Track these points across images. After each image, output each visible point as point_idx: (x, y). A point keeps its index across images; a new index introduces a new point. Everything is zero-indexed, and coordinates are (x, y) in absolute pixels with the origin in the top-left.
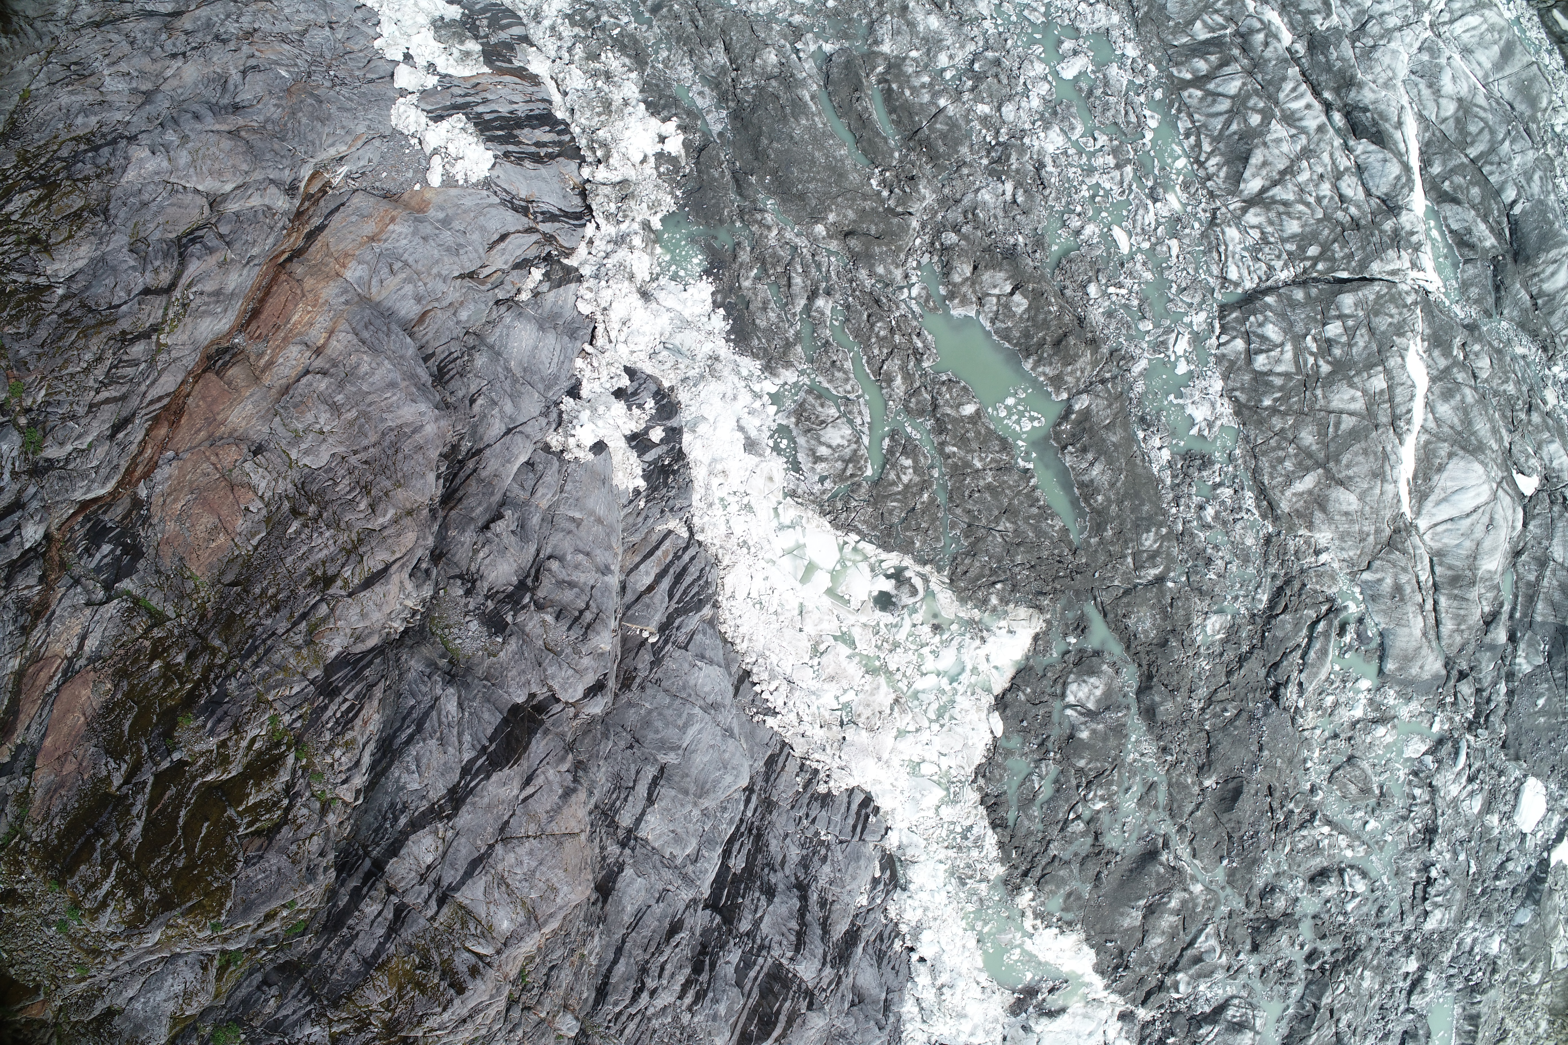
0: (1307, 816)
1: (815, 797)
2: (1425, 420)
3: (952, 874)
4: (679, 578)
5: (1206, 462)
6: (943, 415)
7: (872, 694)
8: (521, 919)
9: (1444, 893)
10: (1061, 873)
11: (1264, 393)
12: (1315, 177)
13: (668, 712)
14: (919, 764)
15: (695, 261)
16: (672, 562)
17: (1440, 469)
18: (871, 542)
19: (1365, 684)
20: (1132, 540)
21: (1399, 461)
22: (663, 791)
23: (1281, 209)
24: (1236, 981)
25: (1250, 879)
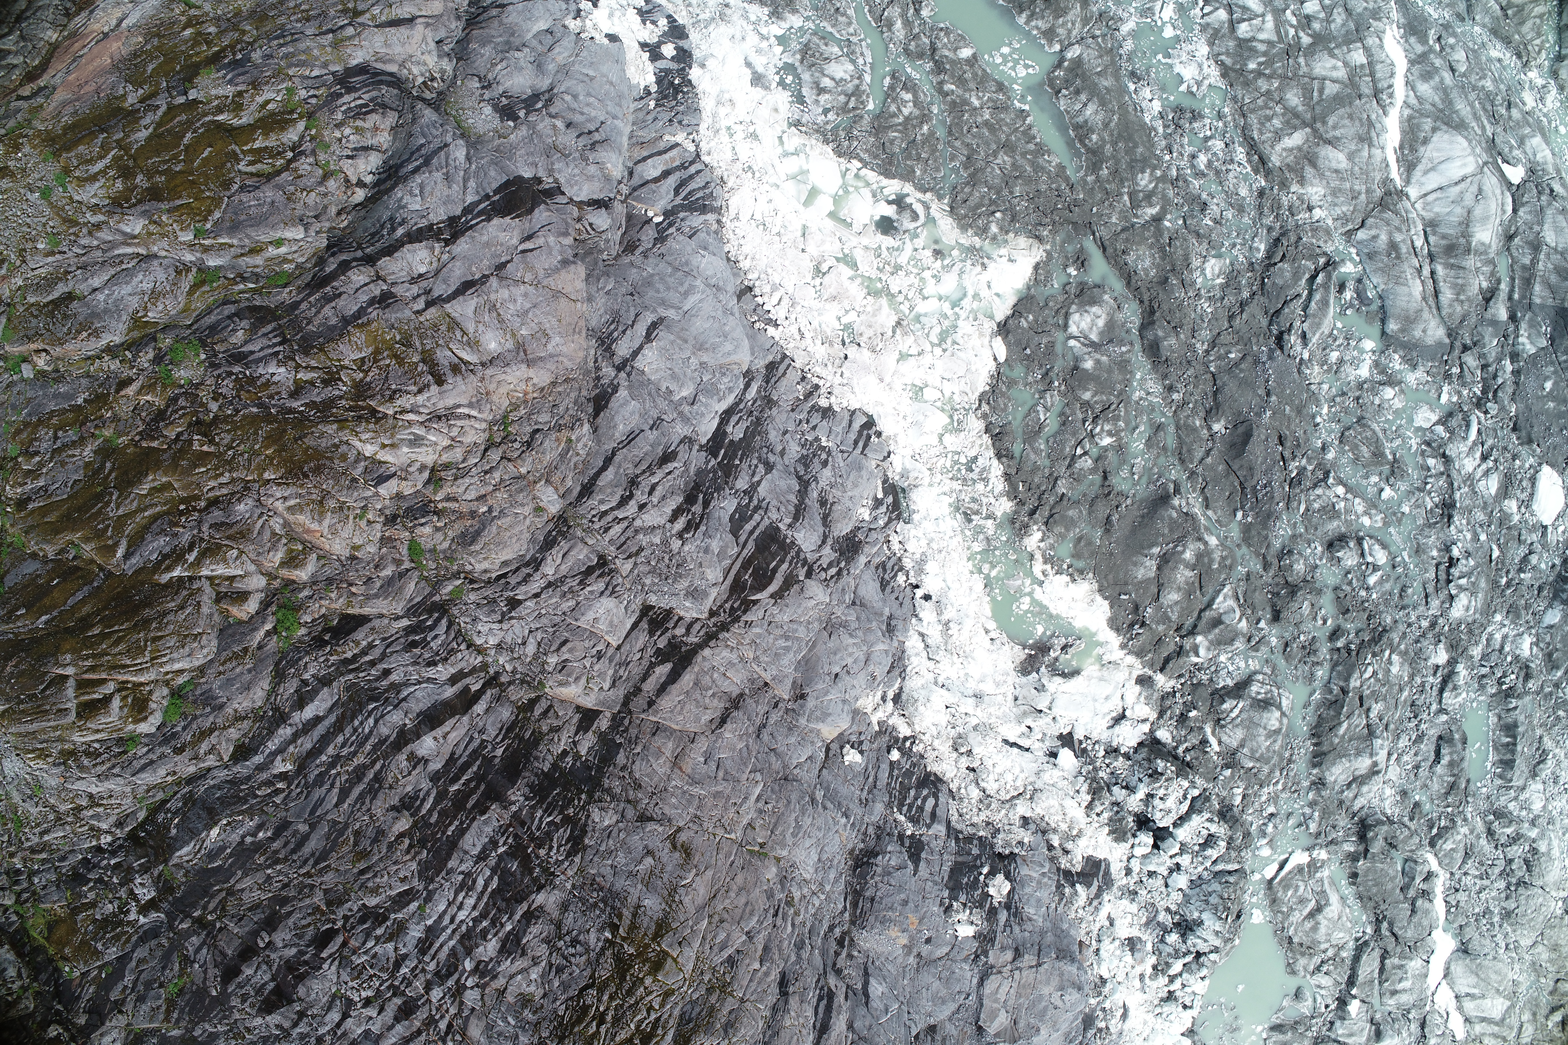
0: (1320, 475)
1: (815, 408)
2: (1407, 96)
3: (957, 509)
4: (684, 182)
5: (1196, 116)
6: (942, 57)
7: (874, 315)
8: (509, 346)
9: (1468, 575)
10: (1070, 513)
11: (1248, 58)
13: (670, 279)
17: (1425, 141)
18: (872, 169)
19: (1369, 345)
20: (1128, 180)
21: (1384, 129)
22: (661, 334)
24: (1259, 654)
25: (1266, 537)
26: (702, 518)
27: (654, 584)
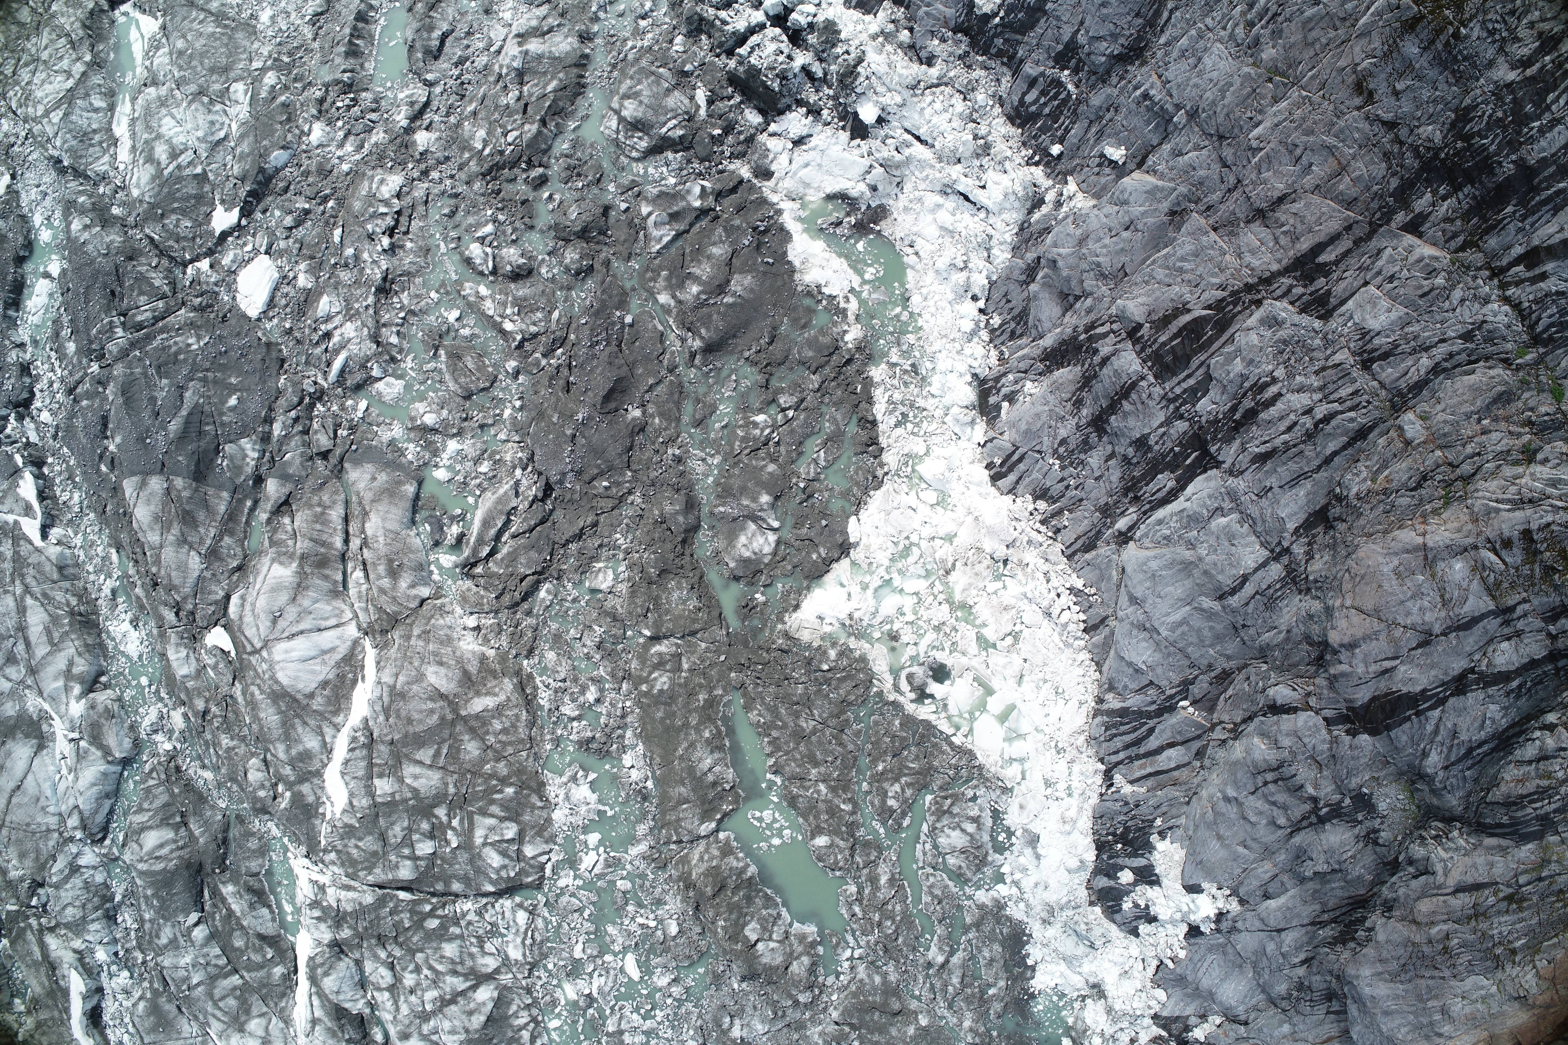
0: (528, 346)
1: (1052, 500)
2: (334, 737)
3: (923, 379)
4: (1137, 742)
6: (847, 840)
7: (970, 585)
8: (1441, 565)
9: (375, 215)
10: (810, 354)
11: (511, 800)
12: (419, 993)
13: (1194, 639)
14: (938, 504)
15: (1040, 1007)
16: (1138, 757)
17: (324, 684)
18: (941, 732)
19: (441, 474)
20: (680, 685)
21: (371, 703)
22: (1229, 582)
23: (459, 968)
24: (631, 178)
25: (604, 292)
26: (1245, 394)
27: (1312, 338)
